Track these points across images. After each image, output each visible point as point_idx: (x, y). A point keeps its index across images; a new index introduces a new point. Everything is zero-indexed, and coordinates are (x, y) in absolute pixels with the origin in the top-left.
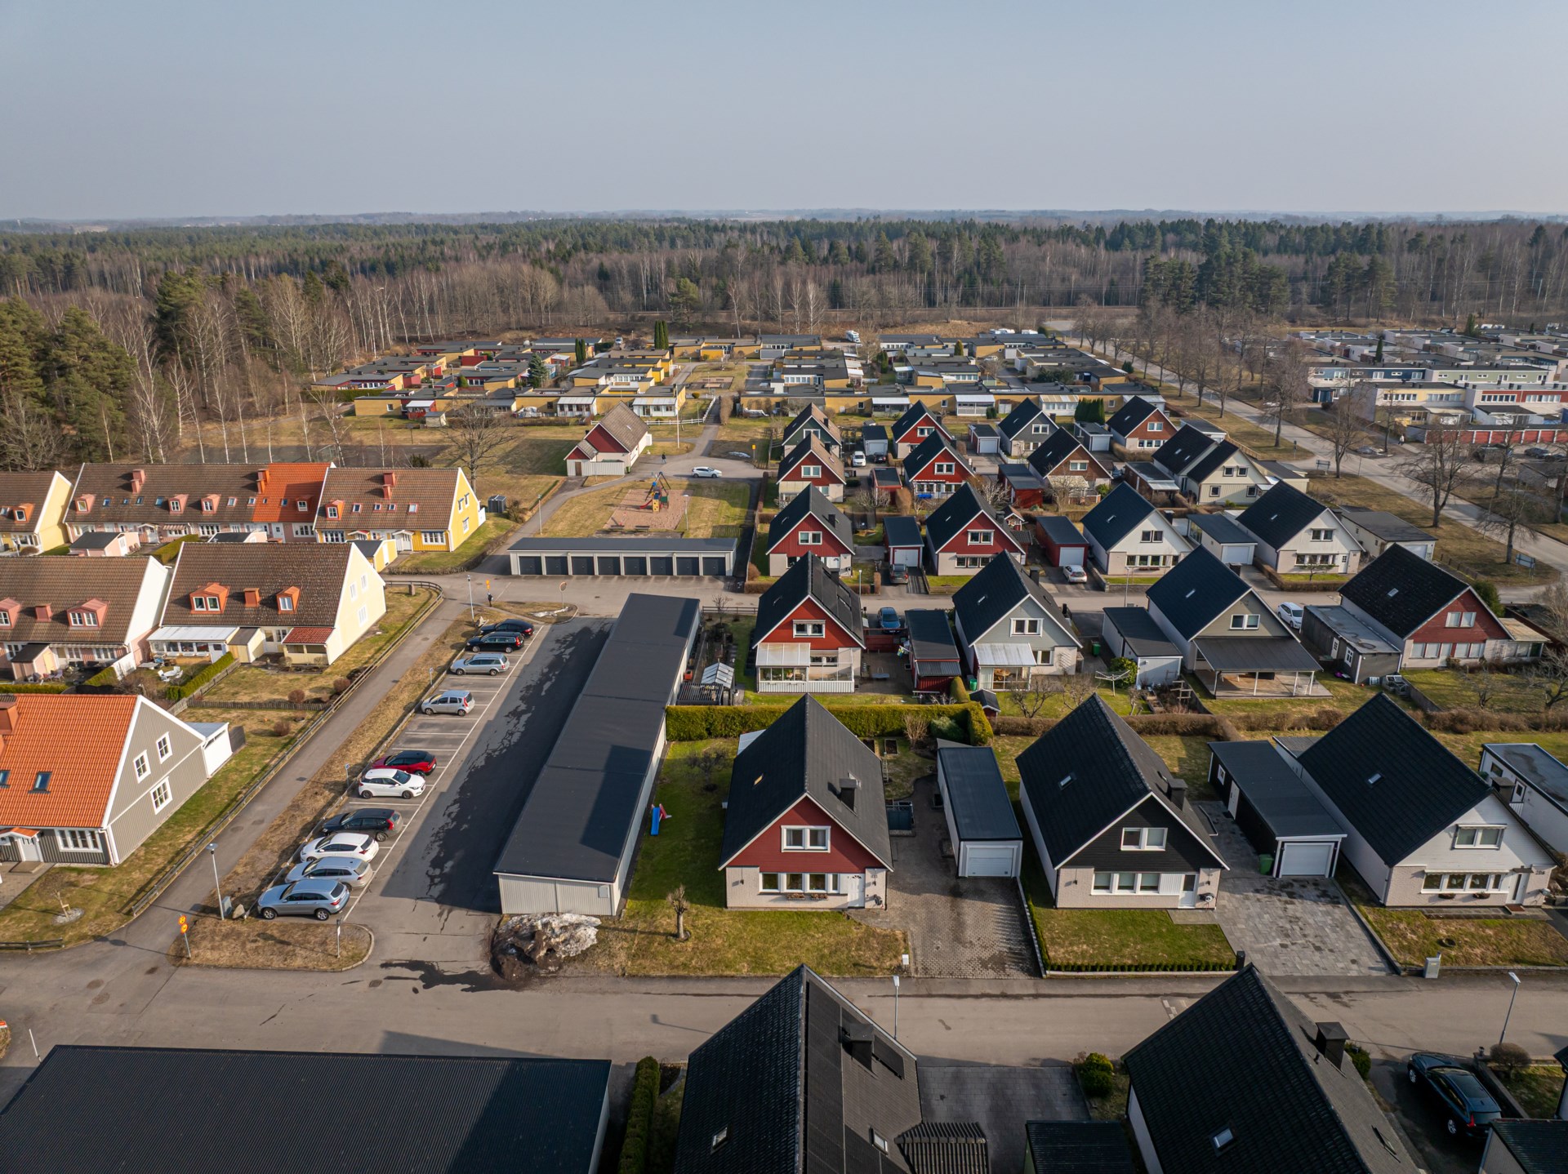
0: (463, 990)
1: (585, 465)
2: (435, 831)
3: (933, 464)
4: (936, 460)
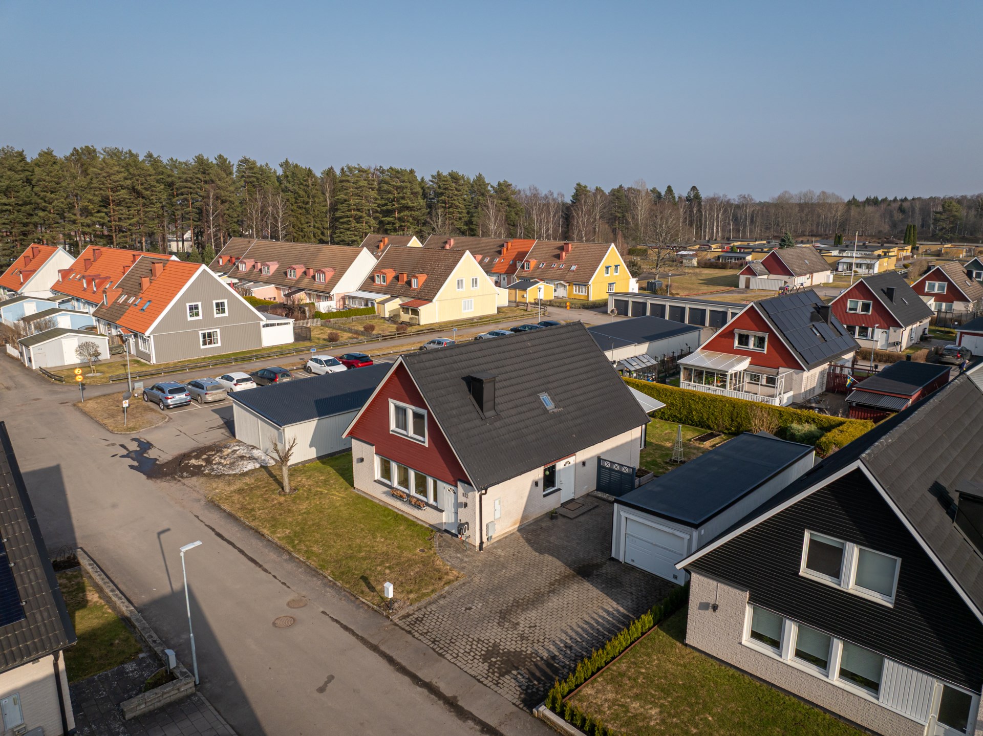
0: (131, 467)
1: (753, 280)
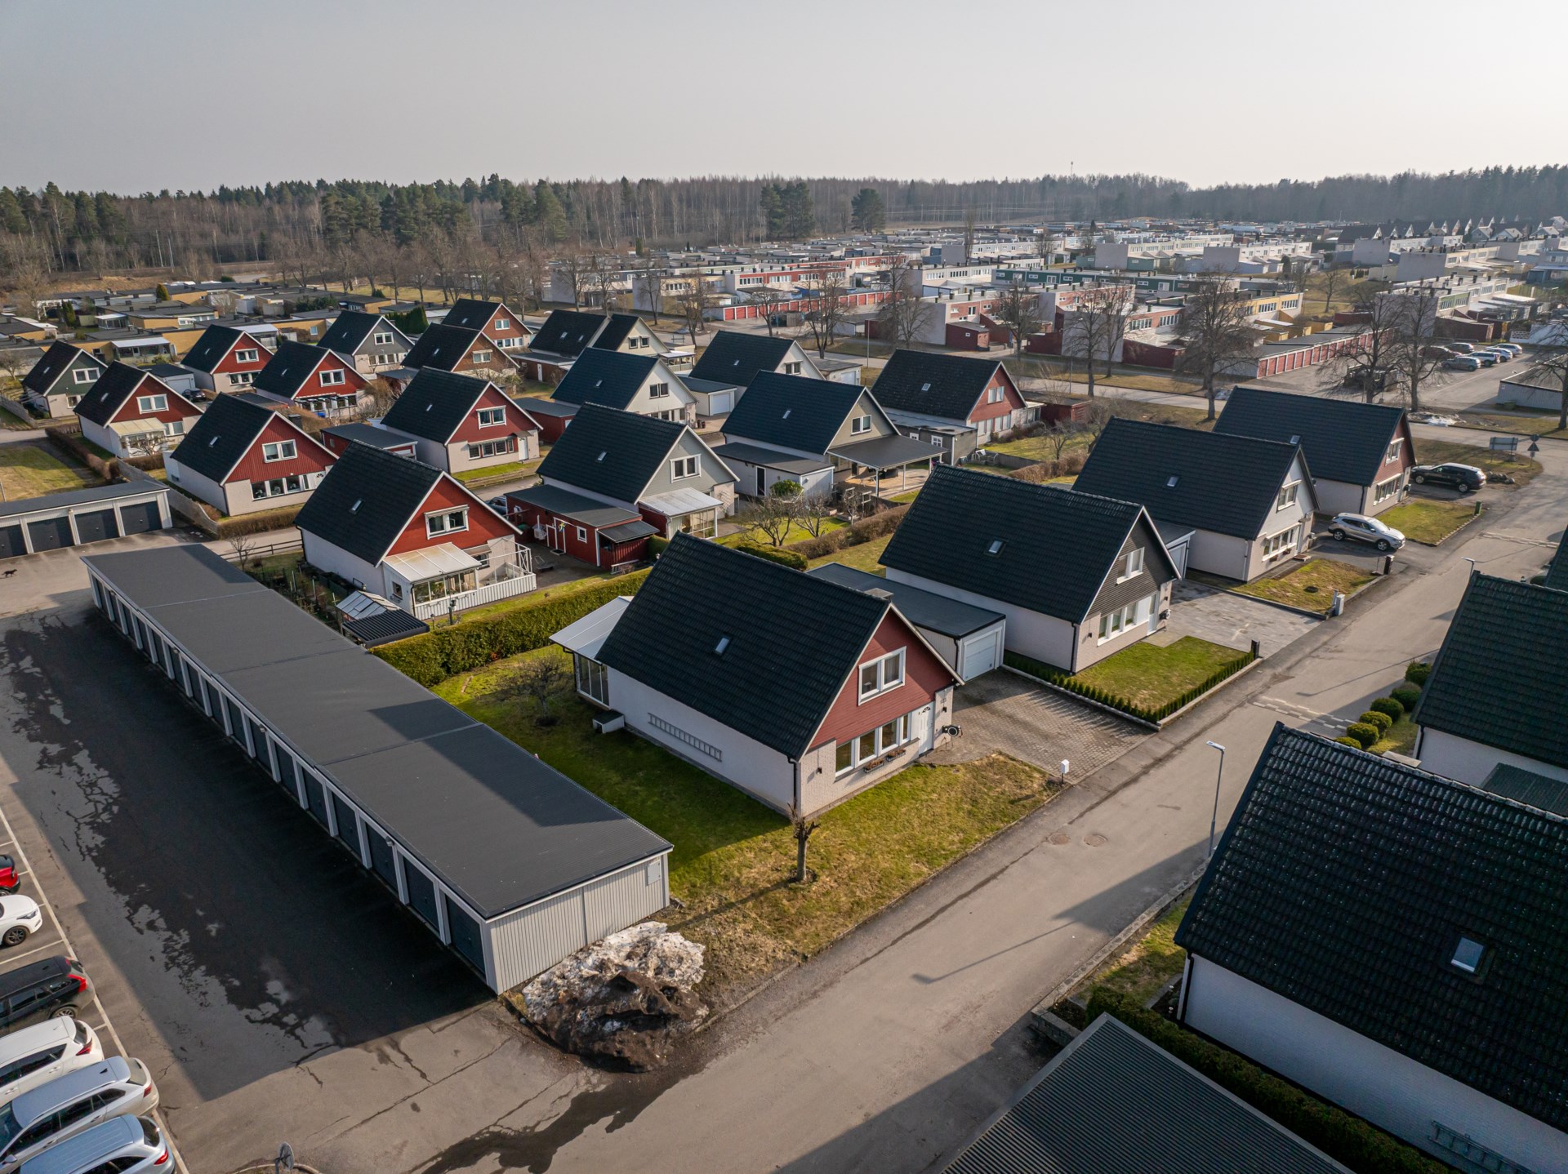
0: (610, 1129)
2: (162, 958)
3: (317, 374)
4: (320, 368)
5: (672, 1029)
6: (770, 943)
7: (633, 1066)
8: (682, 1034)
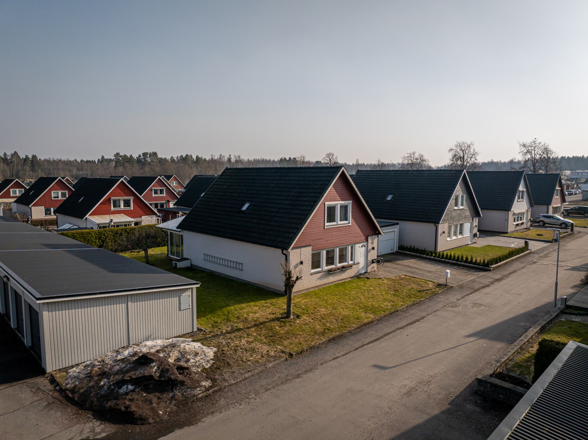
5: (178, 393)
6: (266, 348)
7: (136, 419)
8: (186, 398)
